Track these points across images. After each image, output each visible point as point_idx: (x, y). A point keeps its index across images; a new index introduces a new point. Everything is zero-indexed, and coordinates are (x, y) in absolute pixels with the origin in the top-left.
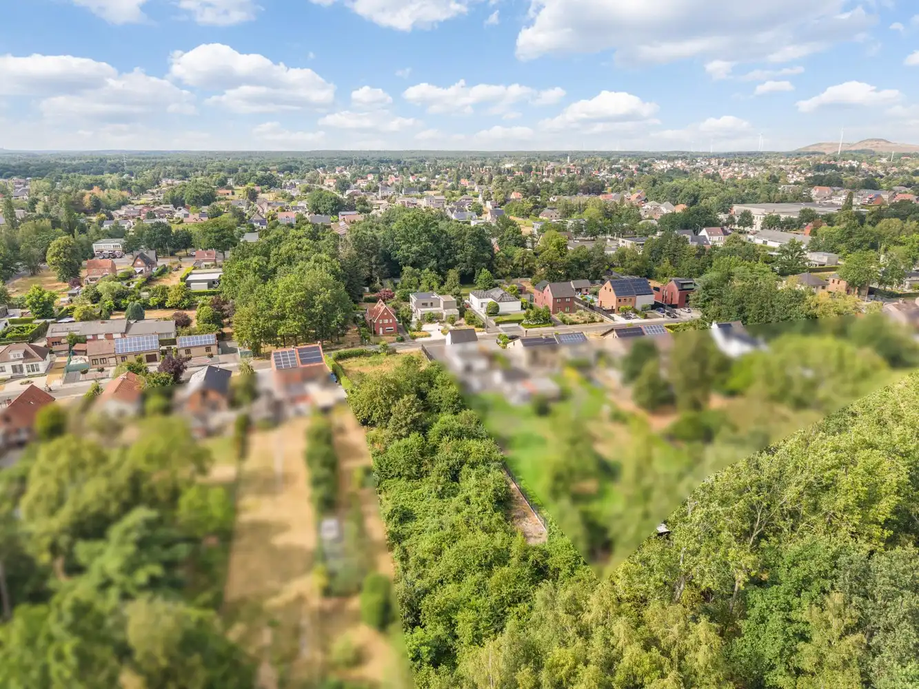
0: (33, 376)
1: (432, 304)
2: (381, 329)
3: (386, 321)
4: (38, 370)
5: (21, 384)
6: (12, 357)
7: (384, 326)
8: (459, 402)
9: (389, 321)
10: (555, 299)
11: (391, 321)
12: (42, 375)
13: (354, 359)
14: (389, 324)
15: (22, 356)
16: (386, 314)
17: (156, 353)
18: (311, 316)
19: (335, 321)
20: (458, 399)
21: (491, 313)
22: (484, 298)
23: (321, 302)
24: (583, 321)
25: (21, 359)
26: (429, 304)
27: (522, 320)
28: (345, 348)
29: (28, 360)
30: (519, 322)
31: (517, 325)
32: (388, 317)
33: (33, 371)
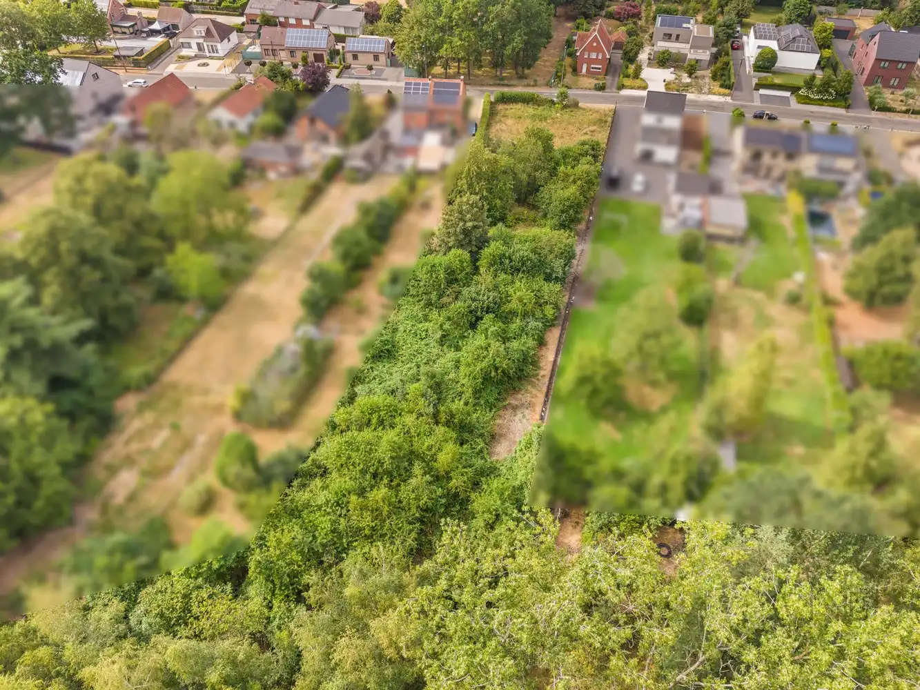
0: (212, 58)
1: (678, 36)
2: (585, 67)
3: (594, 56)
4: (217, 52)
5: (199, 65)
6: (195, 33)
7: (590, 61)
8: (571, 211)
9: (597, 56)
10: (878, 60)
11: (600, 57)
12: (219, 58)
13: (519, 106)
14: (596, 61)
15: (204, 34)
16: (595, 44)
17: (324, 53)
18: (482, 36)
19: (511, 47)
20: (570, 207)
21: (759, 67)
22: (765, 38)
23: (497, 16)
24: (904, 108)
25: (202, 37)
26: (674, 37)
27: (799, 89)
28: (525, 86)
29: (209, 39)
30: (794, 90)
31: (788, 94)
32: (598, 49)
33: (214, 52)
